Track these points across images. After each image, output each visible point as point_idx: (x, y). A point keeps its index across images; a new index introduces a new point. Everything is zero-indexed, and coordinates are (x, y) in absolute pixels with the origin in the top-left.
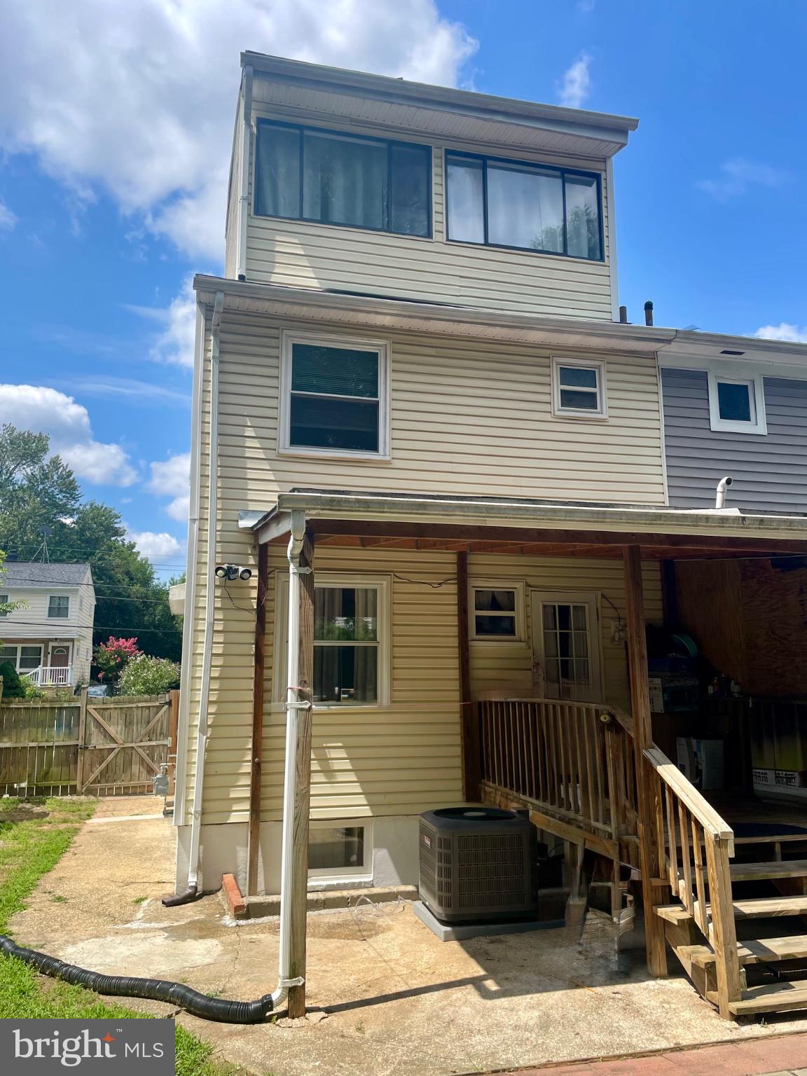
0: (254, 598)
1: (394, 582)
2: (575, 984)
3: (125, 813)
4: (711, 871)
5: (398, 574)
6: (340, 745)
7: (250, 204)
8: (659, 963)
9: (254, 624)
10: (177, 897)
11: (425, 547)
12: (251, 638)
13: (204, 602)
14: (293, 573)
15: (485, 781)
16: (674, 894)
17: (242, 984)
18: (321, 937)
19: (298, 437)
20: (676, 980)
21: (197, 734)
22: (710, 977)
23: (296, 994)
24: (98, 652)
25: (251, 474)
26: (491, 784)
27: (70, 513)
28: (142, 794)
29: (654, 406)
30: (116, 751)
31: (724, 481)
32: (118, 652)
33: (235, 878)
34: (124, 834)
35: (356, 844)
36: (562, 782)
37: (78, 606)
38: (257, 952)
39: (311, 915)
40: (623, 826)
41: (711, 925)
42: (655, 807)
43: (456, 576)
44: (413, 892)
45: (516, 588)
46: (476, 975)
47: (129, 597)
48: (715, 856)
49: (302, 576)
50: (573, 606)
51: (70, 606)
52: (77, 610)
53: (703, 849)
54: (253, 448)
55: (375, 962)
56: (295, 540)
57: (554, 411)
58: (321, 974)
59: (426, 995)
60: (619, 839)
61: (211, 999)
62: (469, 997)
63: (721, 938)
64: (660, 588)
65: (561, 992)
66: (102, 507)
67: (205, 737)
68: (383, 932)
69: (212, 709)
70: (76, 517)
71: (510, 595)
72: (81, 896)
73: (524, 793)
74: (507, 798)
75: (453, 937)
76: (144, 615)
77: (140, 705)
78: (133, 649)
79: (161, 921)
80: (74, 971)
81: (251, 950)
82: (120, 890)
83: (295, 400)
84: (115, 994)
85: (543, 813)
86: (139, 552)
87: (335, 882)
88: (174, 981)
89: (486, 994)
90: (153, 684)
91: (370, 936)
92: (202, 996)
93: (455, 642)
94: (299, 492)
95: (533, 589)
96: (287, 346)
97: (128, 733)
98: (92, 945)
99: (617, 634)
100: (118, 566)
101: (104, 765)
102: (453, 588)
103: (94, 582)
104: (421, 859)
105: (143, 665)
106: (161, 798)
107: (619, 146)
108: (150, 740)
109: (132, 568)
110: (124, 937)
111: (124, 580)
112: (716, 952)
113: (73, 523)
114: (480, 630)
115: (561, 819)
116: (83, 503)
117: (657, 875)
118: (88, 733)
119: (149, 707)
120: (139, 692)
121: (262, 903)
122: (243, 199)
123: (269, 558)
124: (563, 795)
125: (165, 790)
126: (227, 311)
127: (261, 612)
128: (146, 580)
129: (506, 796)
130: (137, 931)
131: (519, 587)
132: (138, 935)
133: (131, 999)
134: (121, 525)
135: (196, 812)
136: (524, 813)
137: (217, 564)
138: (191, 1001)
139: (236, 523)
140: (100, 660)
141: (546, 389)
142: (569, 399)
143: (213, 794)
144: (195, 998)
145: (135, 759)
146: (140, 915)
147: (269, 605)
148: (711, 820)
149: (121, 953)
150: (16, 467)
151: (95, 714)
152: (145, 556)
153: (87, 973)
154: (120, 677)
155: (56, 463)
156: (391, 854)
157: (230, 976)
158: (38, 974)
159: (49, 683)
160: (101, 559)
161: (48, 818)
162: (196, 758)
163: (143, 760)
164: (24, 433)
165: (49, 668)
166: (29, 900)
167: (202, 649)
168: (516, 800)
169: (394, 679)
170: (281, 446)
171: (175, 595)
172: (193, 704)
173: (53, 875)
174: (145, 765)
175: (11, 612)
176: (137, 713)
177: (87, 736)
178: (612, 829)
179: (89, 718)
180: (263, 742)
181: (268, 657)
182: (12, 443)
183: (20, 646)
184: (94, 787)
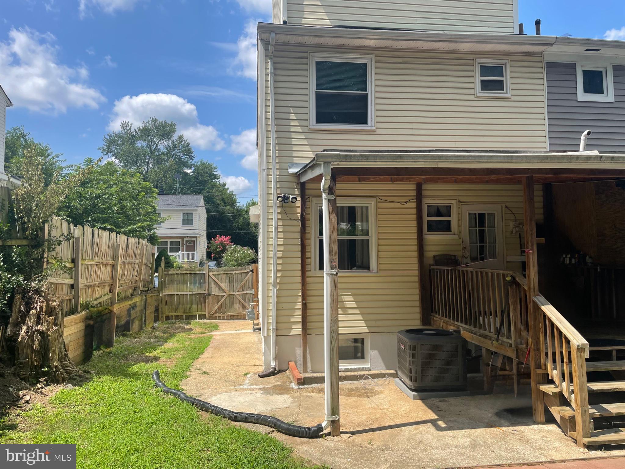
0: (299, 213)
1: (378, 202)
2: (490, 425)
3: (232, 329)
4: (574, 365)
5: (380, 197)
6: (350, 294)
8: (540, 415)
9: (300, 227)
10: (265, 372)
11: (397, 181)
12: (298, 235)
13: (272, 216)
14: (325, 199)
15: (433, 314)
16: (550, 378)
17: (305, 418)
18: (345, 396)
19: (321, 118)
20: (550, 425)
21: (271, 288)
22: (571, 424)
23: (334, 424)
24: (211, 243)
25: (294, 142)
26: (437, 316)
27: (190, 167)
28: (240, 319)
29: (541, 87)
30: (226, 296)
31: (586, 132)
32: (221, 243)
33: (296, 364)
34: (233, 340)
35: (360, 348)
36: (481, 315)
37: (198, 219)
38: (311, 402)
39: (341, 384)
40: (519, 340)
41: (573, 396)
42: (539, 329)
43: (415, 197)
44: (394, 373)
45: (452, 203)
46: (433, 418)
47: (224, 213)
48: (577, 357)
49: (329, 200)
50: (487, 213)
51: (193, 218)
52: (198, 221)
53: (569, 354)
54: (295, 127)
55: (376, 409)
56: (326, 180)
57: (476, 94)
58: (346, 414)
59: (405, 427)
60: (516, 347)
61: (290, 425)
62: (429, 429)
63: (579, 403)
64: (542, 201)
65: (482, 429)
66: (207, 163)
67: (276, 289)
68: (378, 394)
69: (279, 274)
70: (193, 169)
71: (448, 208)
72: (216, 371)
73: (458, 321)
74: (447, 324)
75: (418, 398)
76: (233, 223)
77: (237, 272)
78: (229, 242)
79: (258, 385)
80: (217, 409)
81: (308, 401)
82: (235, 369)
83: (318, 95)
84: (239, 421)
85: (469, 332)
86: (228, 189)
87: (349, 367)
88: (269, 415)
89: (439, 429)
90: (241, 260)
91: (372, 396)
92: (285, 423)
93: (415, 236)
94: (327, 152)
95: (462, 204)
96: (312, 63)
97: (231, 287)
98: (224, 396)
99: (514, 230)
100: (217, 196)
101: (219, 304)
102: (414, 205)
103: (205, 205)
104: (399, 356)
105: (235, 250)
106: (251, 322)
108: (243, 291)
109: (225, 197)
110: (240, 392)
111: (221, 203)
112: (576, 411)
113: (192, 172)
114: (430, 228)
115: (480, 336)
116: (196, 161)
117: (539, 367)
118: (210, 287)
119: (241, 273)
120: (234, 265)
121: (311, 377)
123: (306, 190)
124: (481, 322)
125: (253, 317)
126: (277, 44)
127: (303, 221)
128: (233, 203)
130: (247, 389)
131: (454, 203)
132: (248, 392)
133: (248, 424)
134: (217, 172)
135: (273, 329)
136: (458, 332)
137: (278, 194)
138: (280, 425)
139: (287, 170)
140: (212, 248)
141: (471, 80)
142: (485, 85)
143: (282, 319)
144: (282, 424)
145: (236, 301)
146: (247, 382)
147: (307, 217)
148: (575, 337)
149: (240, 401)
150: (159, 142)
151: (213, 277)
152: (231, 190)
153: (225, 410)
154: (223, 257)
155: (181, 138)
156: (380, 353)
157: (298, 414)
158: (199, 410)
159: (185, 260)
160: (208, 192)
161: (193, 332)
162: (271, 300)
163: (240, 301)
164: (162, 122)
165: (185, 252)
166: (189, 373)
167: (272, 242)
168: (453, 325)
169: (379, 258)
170: (311, 124)
171: (253, 211)
172: (269, 271)
173: (200, 360)
174: (241, 304)
175: (164, 222)
176: (235, 277)
177: (210, 289)
178: (512, 341)
179: (210, 279)
180: (308, 292)
181: (308, 245)
182: (156, 128)
183: (169, 241)
184: (214, 316)
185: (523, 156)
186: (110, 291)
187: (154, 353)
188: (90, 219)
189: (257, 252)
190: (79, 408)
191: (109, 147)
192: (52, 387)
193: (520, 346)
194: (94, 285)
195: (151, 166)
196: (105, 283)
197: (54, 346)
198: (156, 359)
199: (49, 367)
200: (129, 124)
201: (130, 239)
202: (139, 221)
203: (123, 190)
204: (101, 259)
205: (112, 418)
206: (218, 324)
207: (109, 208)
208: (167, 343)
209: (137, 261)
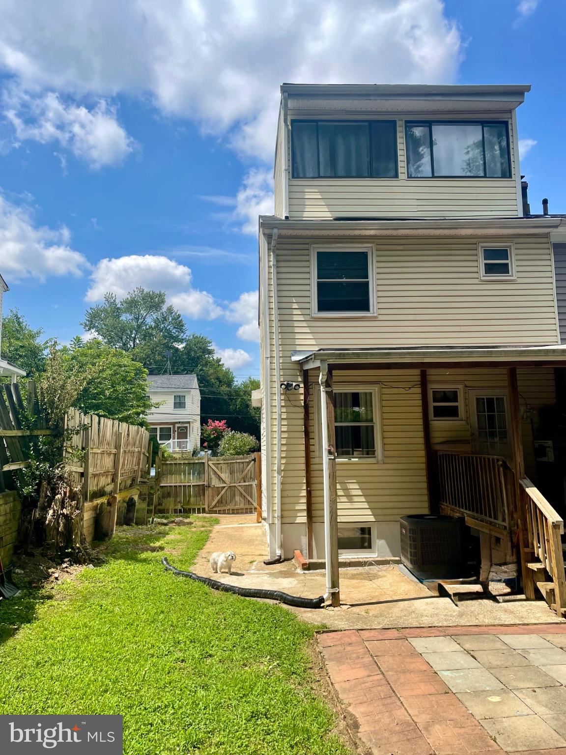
0: (303, 400)
1: (382, 388)
3: (234, 523)
5: (385, 383)
6: (355, 481)
7: (289, 172)
8: (530, 592)
9: (303, 414)
10: (271, 560)
12: (302, 422)
13: (276, 403)
14: (323, 391)
15: (442, 502)
16: (536, 556)
18: (348, 579)
19: (322, 307)
20: (539, 602)
21: (276, 475)
22: (553, 596)
23: (335, 596)
24: (204, 429)
25: (297, 330)
26: (445, 504)
27: (181, 341)
28: (242, 513)
29: (548, 268)
30: (226, 488)
32: (215, 430)
33: (301, 552)
34: (236, 533)
35: (367, 538)
37: (191, 402)
38: (315, 584)
39: (341, 570)
42: (526, 510)
43: (420, 383)
44: (398, 560)
45: (458, 389)
48: (553, 534)
49: (327, 392)
50: (496, 398)
51: (186, 401)
52: (191, 404)
54: (297, 315)
55: (376, 589)
56: (323, 373)
57: (480, 277)
60: (510, 529)
61: (295, 597)
63: (557, 576)
66: (200, 337)
67: (280, 476)
68: (381, 578)
69: (283, 461)
70: (184, 344)
71: (455, 394)
73: (463, 508)
74: (453, 511)
76: (230, 406)
77: (238, 461)
78: (224, 427)
79: (264, 570)
80: (228, 586)
81: (312, 583)
82: (240, 558)
83: (320, 285)
84: (248, 596)
85: (472, 518)
86: (223, 364)
88: (276, 590)
90: (240, 449)
91: (374, 579)
92: (290, 597)
93: (421, 422)
94: (323, 351)
95: (469, 388)
96: (314, 255)
97: (232, 478)
100: (212, 374)
101: (220, 496)
102: (419, 390)
103: (199, 387)
104: (401, 541)
105: (233, 437)
107: (518, 103)
108: (245, 482)
109: (220, 376)
110: (248, 576)
111: (216, 383)
112: (555, 584)
113: (183, 348)
114: (436, 414)
115: (481, 521)
116: (188, 335)
117: (528, 546)
118: (210, 477)
119: (243, 463)
120: (233, 454)
121: (316, 563)
122: (286, 170)
123: (309, 377)
126: (280, 237)
127: (306, 407)
128: (229, 383)
129: (453, 510)
130: (254, 574)
131: (461, 387)
132: (254, 575)
134: (212, 347)
135: (278, 516)
136: (462, 519)
137: (281, 381)
138: (285, 597)
139: (290, 358)
140: (205, 435)
141: (475, 264)
142: (490, 269)
143: (287, 507)
145: (237, 493)
146: (253, 568)
147: (310, 404)
148: (551, 515)
150: (147, 314)
151: (213, 467)
152: (228, 367)
153: (234, 587)
154: (219, 445)
155: (170, 310)
156: (387, 543)
157: (303, 592)
158: (211, 588)
159: (177, 449)
160: (201, 370)
161: (193, 525)
162: (276, 488)
163: (241, 494)
164: (149, 293)
165: (176, 440)
166: (196, 561)
167: (276, 429)
168: (458, 512)
169: (384, 444)
170: (313, 313)
171: (256, 396)
172: (273, 459)
173: (204, 551)
174: (243, 497)
175: (158, 407)
176: (236, 466)
177: (210, 479)
178: (506, 524)
179: (210, 469)
180: (312, 479)
181: (311, 432)
182: (143, 299)
183: (158, 427)
184: (215, 509)
185: (501, 351)
186: (113, 480)
187: (157, 544)
188: (82, 405)
189: (259, 438)
190: (104, 584)
191: (92, 322)
192: (75, 567)
193: (513, 528)
194: (100, 474)
195: (138, 342)
196: (109, 472)
197: (76, 529)
198: (161, 548)
199: (72, 548)
200: (113, 295)
201: (131, 426)
202: (132, 406)
203: (116, 374)
204: (105, 448)
205: (135, 591)
206: (219, 519)
207: (102, 392)
208: (169, 535)
209: (136, 450)
